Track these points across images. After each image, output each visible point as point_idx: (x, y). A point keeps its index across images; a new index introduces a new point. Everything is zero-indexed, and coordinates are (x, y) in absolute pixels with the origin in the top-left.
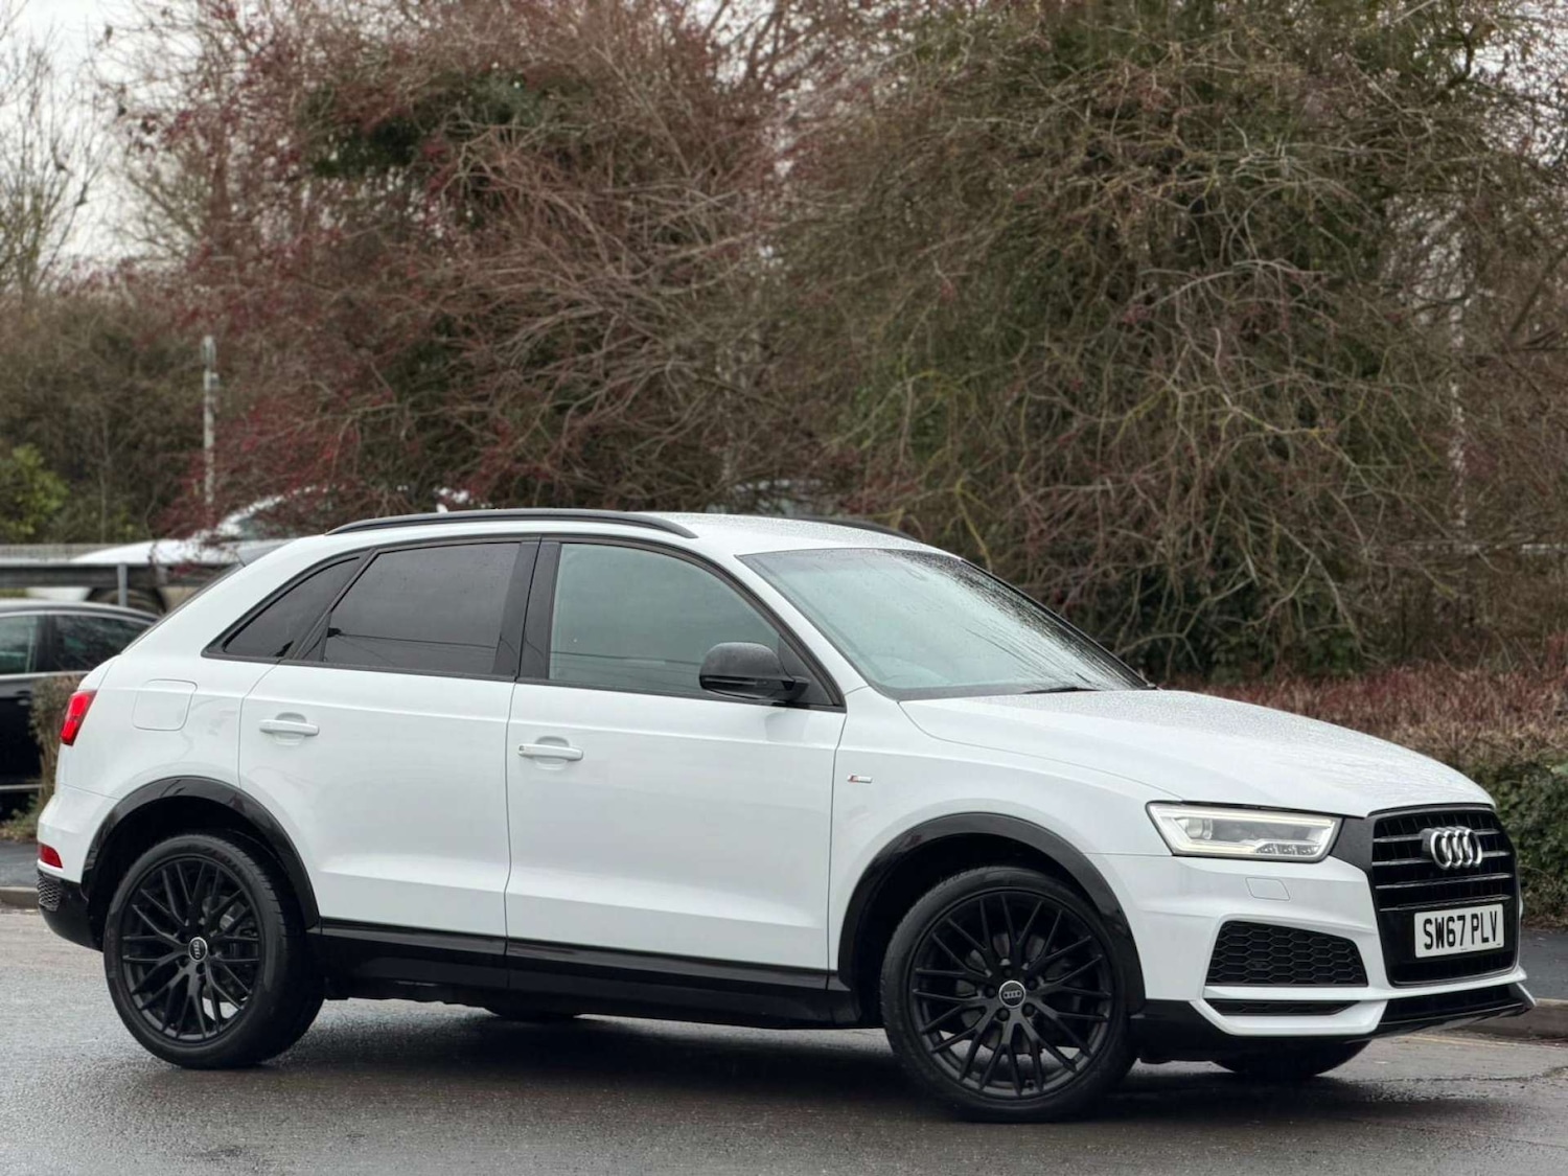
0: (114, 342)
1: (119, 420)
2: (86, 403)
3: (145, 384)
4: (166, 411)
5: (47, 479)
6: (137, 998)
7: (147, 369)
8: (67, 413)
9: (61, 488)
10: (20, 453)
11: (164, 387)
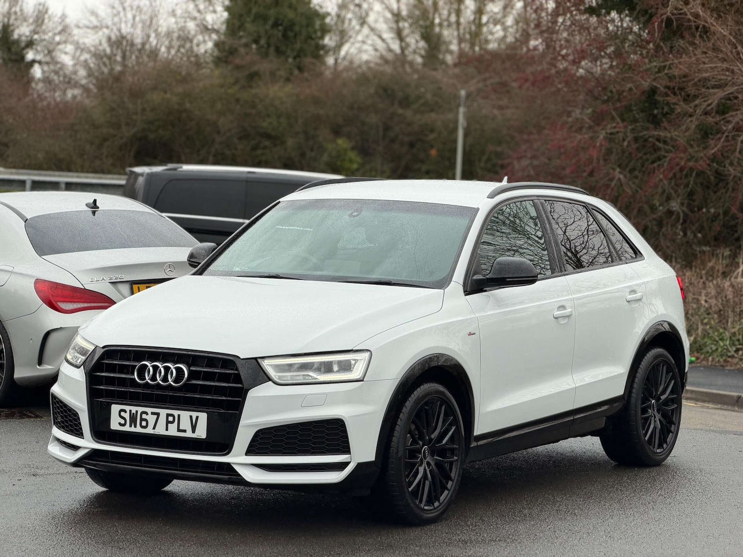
0: (385, 90)
1: (387, 128)
2: (373, 119)
3: (400, 111)
4: (409, 124)
5: (352, 155)
7: (400, 103)
8: (363, 123)
9: (359, 160)
10: (340, 141)
11: (409, 113)
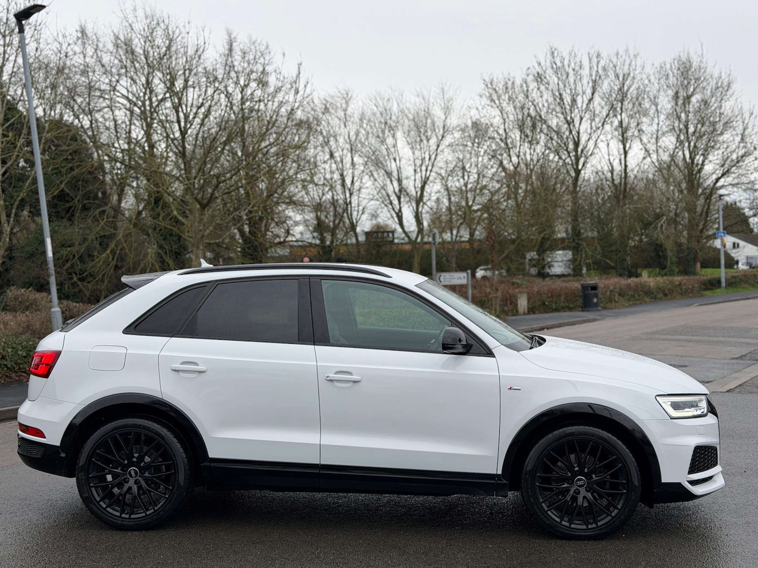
6: (102, 503)
